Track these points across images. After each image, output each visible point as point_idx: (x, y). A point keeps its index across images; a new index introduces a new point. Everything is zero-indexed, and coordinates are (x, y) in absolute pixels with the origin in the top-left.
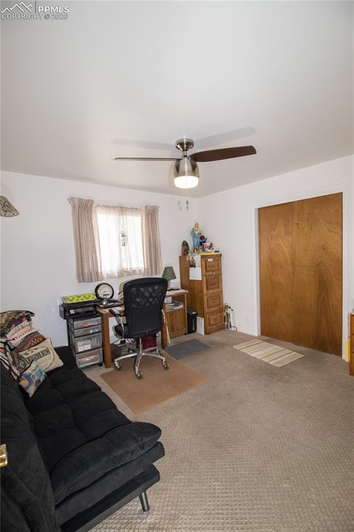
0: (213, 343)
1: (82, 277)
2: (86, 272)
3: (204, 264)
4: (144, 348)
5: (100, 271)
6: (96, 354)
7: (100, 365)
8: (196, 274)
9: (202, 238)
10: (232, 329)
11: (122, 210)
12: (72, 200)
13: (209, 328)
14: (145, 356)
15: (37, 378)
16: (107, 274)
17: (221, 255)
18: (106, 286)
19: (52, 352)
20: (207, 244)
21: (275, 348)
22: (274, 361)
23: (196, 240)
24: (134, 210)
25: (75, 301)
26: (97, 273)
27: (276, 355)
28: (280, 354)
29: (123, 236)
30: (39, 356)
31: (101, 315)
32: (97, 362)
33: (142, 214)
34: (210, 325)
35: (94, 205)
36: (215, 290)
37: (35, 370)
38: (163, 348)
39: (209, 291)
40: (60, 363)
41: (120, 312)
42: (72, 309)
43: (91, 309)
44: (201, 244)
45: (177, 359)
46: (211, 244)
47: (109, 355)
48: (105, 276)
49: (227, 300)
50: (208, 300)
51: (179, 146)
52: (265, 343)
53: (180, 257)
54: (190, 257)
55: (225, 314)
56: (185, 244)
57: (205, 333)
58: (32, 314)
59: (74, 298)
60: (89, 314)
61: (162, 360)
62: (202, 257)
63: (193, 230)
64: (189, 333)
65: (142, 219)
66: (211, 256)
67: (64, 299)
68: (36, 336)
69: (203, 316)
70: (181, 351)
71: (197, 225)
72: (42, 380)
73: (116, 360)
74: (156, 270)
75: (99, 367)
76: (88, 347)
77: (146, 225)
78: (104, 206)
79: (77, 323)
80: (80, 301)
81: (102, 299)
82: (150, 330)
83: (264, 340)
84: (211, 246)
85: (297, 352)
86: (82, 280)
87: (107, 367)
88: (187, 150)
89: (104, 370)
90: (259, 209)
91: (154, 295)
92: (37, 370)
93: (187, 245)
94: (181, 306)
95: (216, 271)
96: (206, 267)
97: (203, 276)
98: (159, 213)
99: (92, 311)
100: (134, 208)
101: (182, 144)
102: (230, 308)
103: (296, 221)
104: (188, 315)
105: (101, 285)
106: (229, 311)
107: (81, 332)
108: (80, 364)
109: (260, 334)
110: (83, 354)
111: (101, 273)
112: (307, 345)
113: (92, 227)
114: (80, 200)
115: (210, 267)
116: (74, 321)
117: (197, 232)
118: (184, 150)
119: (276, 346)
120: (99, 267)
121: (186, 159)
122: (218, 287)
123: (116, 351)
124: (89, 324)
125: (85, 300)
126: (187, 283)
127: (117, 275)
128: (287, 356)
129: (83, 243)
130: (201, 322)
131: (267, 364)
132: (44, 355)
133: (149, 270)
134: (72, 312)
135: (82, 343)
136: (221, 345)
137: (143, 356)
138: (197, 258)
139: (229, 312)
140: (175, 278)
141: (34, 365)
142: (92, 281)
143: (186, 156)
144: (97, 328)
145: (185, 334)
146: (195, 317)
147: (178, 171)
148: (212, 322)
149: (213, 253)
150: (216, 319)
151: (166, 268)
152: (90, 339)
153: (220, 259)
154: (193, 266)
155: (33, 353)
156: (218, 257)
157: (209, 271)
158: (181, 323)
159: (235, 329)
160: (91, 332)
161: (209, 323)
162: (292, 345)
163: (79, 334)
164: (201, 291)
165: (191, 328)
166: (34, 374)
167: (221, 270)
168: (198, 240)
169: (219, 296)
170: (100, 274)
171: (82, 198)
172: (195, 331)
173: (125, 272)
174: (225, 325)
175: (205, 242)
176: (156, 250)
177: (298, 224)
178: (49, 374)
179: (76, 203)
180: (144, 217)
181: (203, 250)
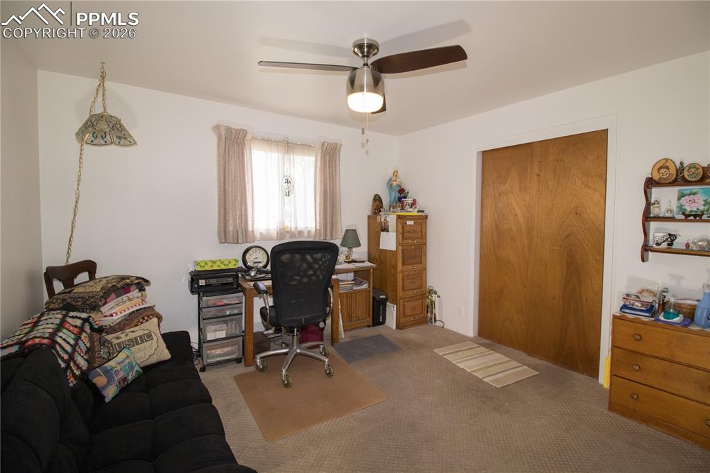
0: (406, 342)
1: (225, 237)
2: (231, 228)
3: (400, 227)
4: (301, 341)
5: (250, 229)
6: (232, 345)
7: (238, 361)
8: (389, 241)
9: (401, 191)
10: (438, 324)
11: (288, 146)
12: (217, 128)
13: (402, 320)
14: (300, 354)
15: (121, 375)
16: (261, 234)
17: (426, 217)
18: (258, 250)
19: (155, 338)
20: (409, 200)
21: (496, 357)
22: (490, 378)
23: (393, 194)
24: (305, 147)
25: (207, 268)
26: (246, 230)
27: (496, 369)
28: (502, 368)
29: (288, 182)
30: (135, 342)
31: (243, 290)
32: (234, 356)
33: (317, 153)
34: (405, 316)
35: (249, 137)
36: (416, 266)
37: (123, 362)
38: (332, 345)
39: (406, 267)
40: (166, 355)
41: (268, 288)
42: (202, 279)
43: (230, 280)
44: (400, 200)
45: (349, 362)
46: (414, 201)
47: (250, 348)
48: (257, 235)
49: (432, 281)
50: (403, 279)
51: (356, 50)
52: (483, 349)
53: (369, 216)
54: (382, 217)
55: (428, 301)
56: (377, 199)
57: (398, 327)
58: (146, 281)
59: (206, 264)
60: (227, 287)
61: (324, 362)
62: (399, 217)
63: (390, 180)
64: (373, 326)
65: (316, 160)
66: (411, 218)
67: (197, 264)
68: (148, 313)
69: (395, 302)
70: (356, 351)
71: (395, 173)
72: (130, 378)
73: (259, 356)
74: (332, 233)
75: (236, 365)
76: (222, 334)
77: (321, 170)
78: (263, 139)
79: (209, 300)
80: (215, 267)
81: (250, 268)
82: (308, 316)
83: (482, 345)
84: (414, 203)
85: (529, 367)
86: (223, 241)
87: (247, 365)
88: (368, 56)
89: (241, 369)
90: (484, 152)
91: (316, 266)
92: (126, 362)
93: (380, 200)
94: (365, 286)
95: (419, 238)
96: (403, 233)
97: (398, 244)
98: (341, 153)
99: (232, 283)
100: (306, 145)
101: (360, 47)
102: (435, 293)
103: (537, 171)
104: (373, 298)
105: (252, 248)
106: (434, 297)
107: (213, 312)
108: (208, 358)
109: (477, 334)
110: (213, 343)
111: (253, 231)
112: (545, 357)
113: (243, 166)
114: (229, 130)
115: (409, 232)
116: (203, 296)
117: (395, 183)
118: (363, 56)
119: (498, 355)
120: (250, 223)
121: (366, 68)
122: (421, 263)
123: (262, 343)
124: (225, 302)
125: (223, 267)
126: (376, 254)
127: (275, 235)
128: (512, 371)
129: (229, 189)
130: (392, 311)
131: (480, 381)
132: (142, 342)
133: (322, 232)
134: (202, 282)
135: (214, 327)
136: (417, 346)
137: (297, 354)
138: (391, 220)
139: (434, 299)
140: (359, 245)
141: (122, 356)
142: (238, 243)
143: (367, 65)
144: (236, 308)
145: (369, 326)
146: (383, 303)
147: (353, 85)
148: (408, 312)
149: (415, 213)
150: (414, 308)
151: (347, 230)
152: (225, 322)
153: (426, 222)
154: (386, 229)
155: (128, 338)
156: (422, 219)
157: (406, 239)
158: (363, 310)
159: (442, 325)
160: (228, 313)
161: (404, 312)
162: (524, 356)
163: (210, 315)
164: (395, 267)
165: (378, 318)
166: (118, 368)
167: (425, 238)
168: (396, 195)
169: (421, 275)
170: (250, 233)
171: (231, 126)
172: (383, 323)
173: (288, 232)
174: (427, 317)
175: (405, 198)
176: (333, 205)
177: (538, 175)
178: (147, 369)
179: (223, 133)
180: (319, 158)
181: (402, 209)
